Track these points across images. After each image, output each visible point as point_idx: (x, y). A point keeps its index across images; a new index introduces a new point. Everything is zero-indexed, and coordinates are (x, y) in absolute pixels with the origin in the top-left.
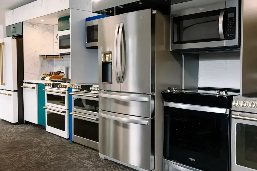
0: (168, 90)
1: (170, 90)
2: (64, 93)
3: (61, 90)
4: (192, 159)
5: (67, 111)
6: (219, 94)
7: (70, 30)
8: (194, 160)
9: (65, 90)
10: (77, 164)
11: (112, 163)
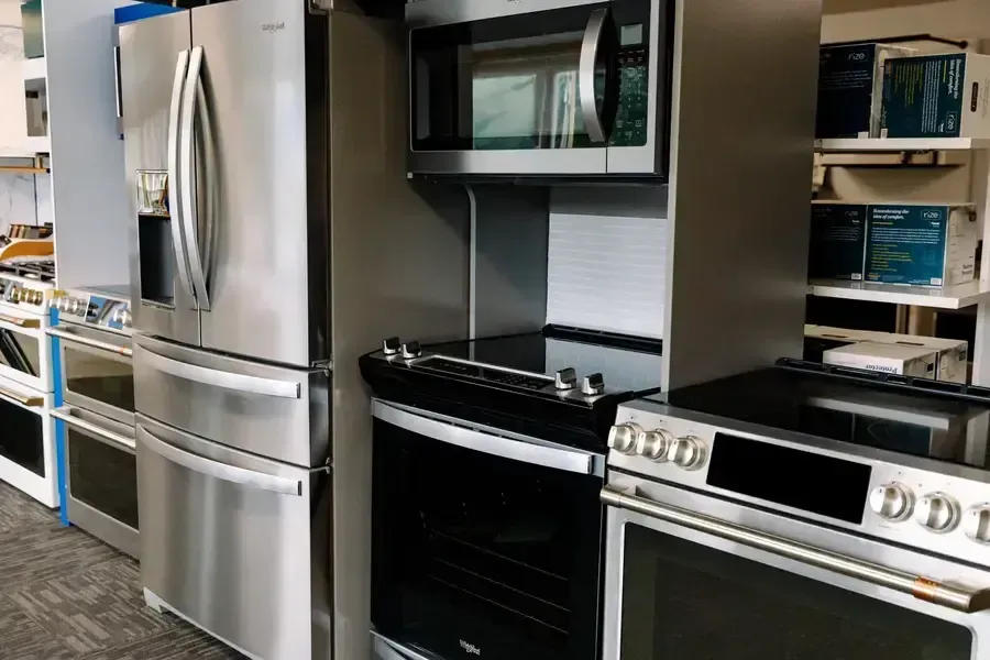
0: (388, 351)
1: (397, 352)
2: (33, 324)
3: (26, 311)
4: (471, 648)
5: (47, 399)
6: (570, 386)
7: (44, 60)
8: (477, 652)
9: (38, 313)
10: (37, 637)
11: (186, 631)
